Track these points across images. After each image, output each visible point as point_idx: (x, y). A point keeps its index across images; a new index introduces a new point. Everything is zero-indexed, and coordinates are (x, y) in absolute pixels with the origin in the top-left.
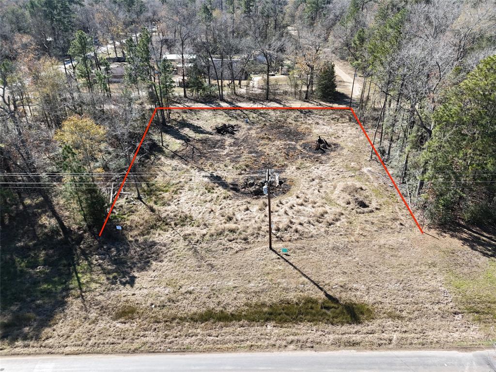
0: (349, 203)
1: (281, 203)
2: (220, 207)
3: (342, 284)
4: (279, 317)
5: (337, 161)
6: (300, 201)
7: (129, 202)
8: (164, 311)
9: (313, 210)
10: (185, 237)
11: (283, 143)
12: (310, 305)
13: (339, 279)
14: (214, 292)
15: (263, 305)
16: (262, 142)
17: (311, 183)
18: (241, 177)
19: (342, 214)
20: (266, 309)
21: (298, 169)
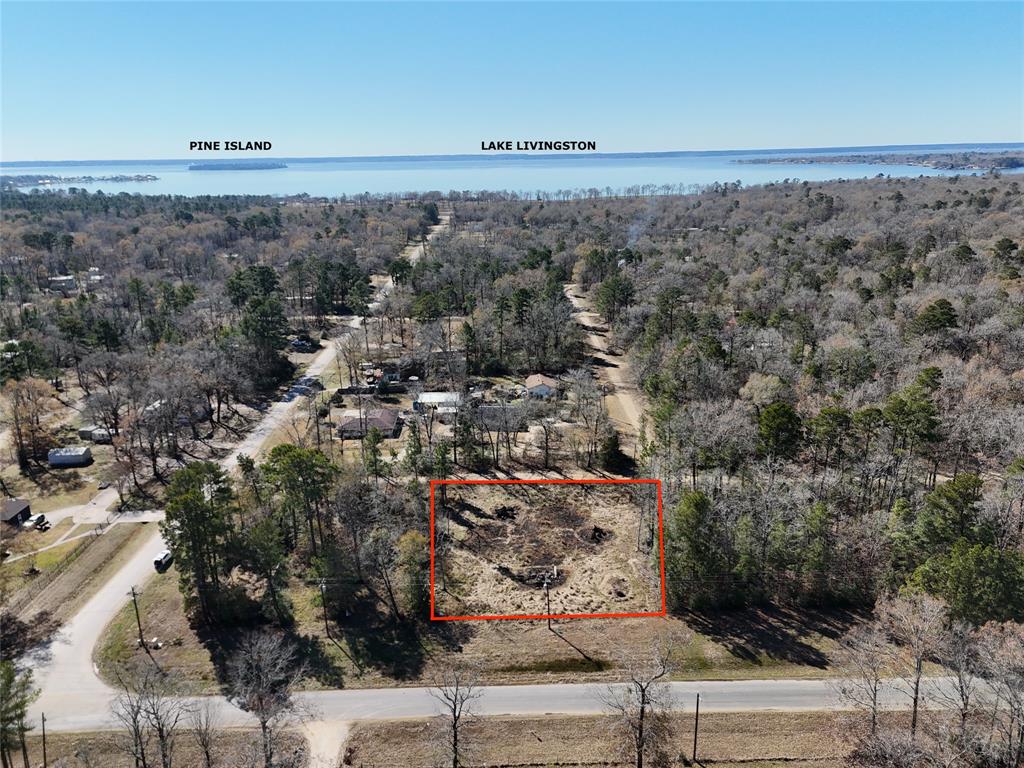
0: (610, 593)
1: (558, 593)
2: (510, 597)
3: (595, 650)
4: (554, 669)
6: (573, 592)
7: (438, 593)
8: (484, 666)
11: (562, 530)
12: (574, 662)
13: (594, 647)
17: (584, 575)
19: (604, 602)
20: (546, 665)
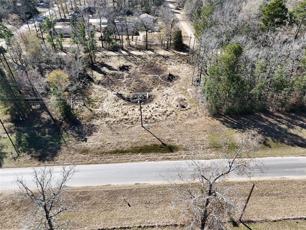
0: (177, 106)
1: (148, 107)
2: (121, 109)
3: (169, 139)
4: (143, 151)
5: (177, 85)
6: (157, 106)
7: (80, 107)
8: (100, 150)
9: (162, 110)
10: (106, 122)
11: (153, 76)
12: (155, 147)
13: (168, 137)
14: (119, 143)
15: (138, 147)
16: (142, 75)
17: (163, 97)
18: (131, 94)
19: (174, 111)
20: (138, 149)
21: (158, 90)
